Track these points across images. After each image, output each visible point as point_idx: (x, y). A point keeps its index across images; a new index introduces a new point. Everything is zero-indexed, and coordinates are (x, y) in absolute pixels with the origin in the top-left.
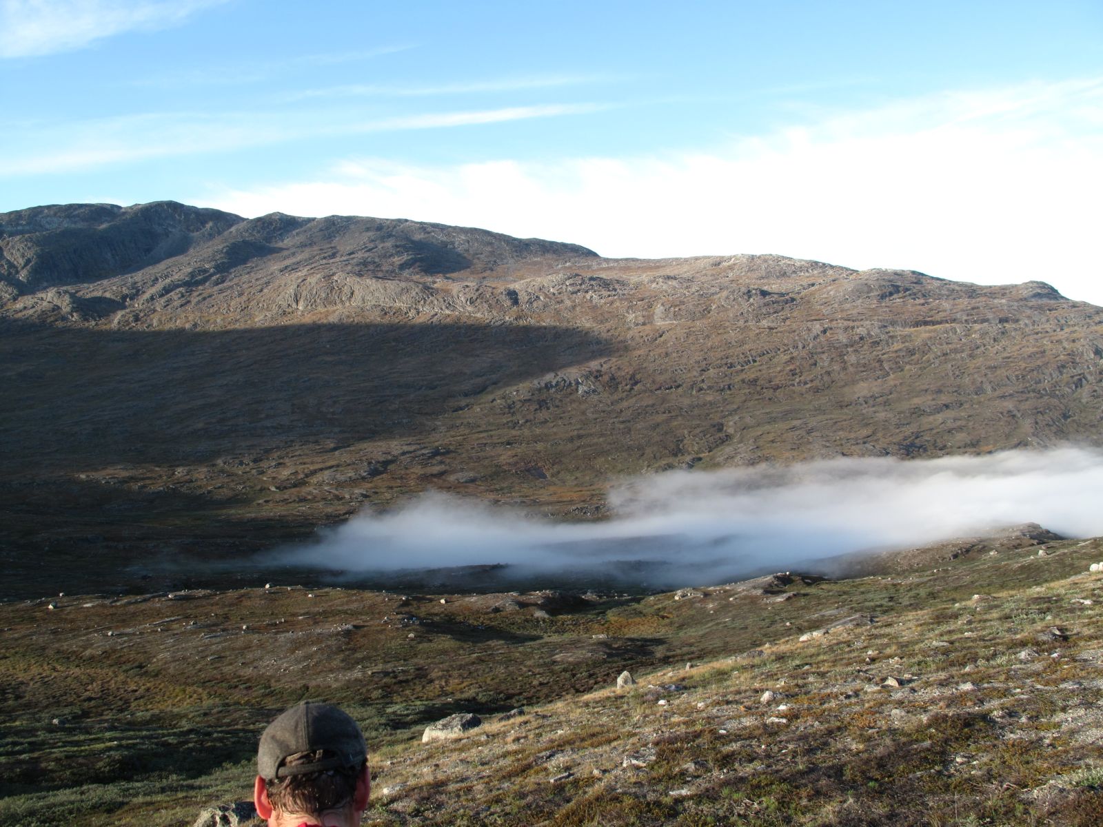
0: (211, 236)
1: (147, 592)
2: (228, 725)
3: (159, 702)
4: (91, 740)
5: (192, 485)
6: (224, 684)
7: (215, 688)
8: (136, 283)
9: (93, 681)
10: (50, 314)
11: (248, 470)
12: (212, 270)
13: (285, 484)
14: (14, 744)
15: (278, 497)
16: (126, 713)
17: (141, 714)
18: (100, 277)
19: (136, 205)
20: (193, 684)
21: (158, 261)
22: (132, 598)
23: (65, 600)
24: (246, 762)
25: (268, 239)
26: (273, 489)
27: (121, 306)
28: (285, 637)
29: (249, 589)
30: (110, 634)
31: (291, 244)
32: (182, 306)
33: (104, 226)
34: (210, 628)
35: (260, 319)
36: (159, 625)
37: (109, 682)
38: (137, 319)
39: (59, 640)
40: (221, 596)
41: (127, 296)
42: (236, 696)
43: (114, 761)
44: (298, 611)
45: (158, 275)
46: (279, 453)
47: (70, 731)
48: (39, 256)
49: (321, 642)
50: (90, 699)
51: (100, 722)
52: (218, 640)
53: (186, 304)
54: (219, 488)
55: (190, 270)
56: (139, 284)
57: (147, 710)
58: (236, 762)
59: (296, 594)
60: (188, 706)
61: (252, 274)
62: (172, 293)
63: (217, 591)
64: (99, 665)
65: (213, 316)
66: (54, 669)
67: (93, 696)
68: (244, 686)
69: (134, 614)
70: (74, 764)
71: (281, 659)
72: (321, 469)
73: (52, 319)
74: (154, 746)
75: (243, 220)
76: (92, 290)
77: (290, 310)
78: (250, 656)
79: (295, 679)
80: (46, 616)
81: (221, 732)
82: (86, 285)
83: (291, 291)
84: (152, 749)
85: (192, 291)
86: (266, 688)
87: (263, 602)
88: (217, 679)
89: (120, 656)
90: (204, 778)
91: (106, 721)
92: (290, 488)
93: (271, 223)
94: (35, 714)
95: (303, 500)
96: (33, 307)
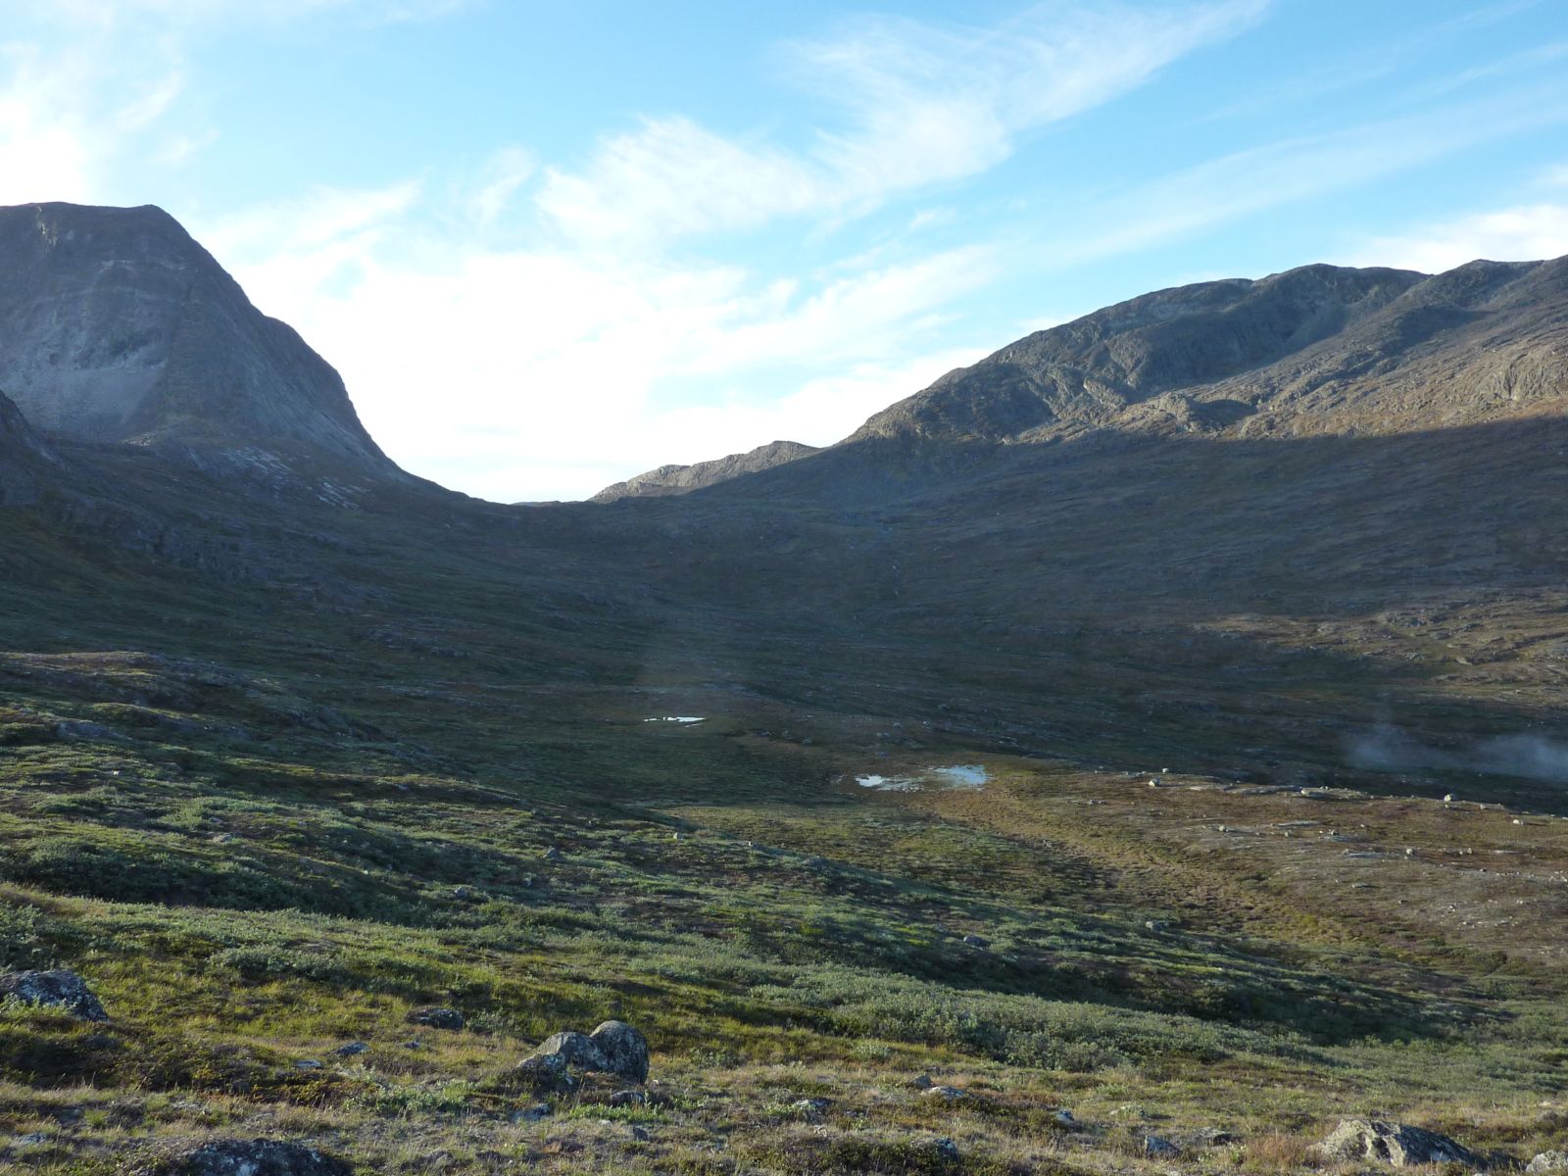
0: (1377, 306)
1: (1272, 782)
2: (1377, 983)
3: (1281, 929)
4: (1190, 958)
5: (1340, 648)
6: (1374, 925)
7: (1361, 928)
8: (1270, 379)
9: (1197, 884)
10: (1162, 425)
11: (1424, 631)
12: (1377, 353)
13: (1480, 656)
14: (1101, 940)
15: (1469, 674)
16: (1236, 934)
17: (1255, 939)
18: (1224, 375)
19: (1272, 275)
20: (1329, 916)
21: (1301, 346)
22: (1253, 788)
23: (1169, 777)
24: (1402, 1044)
25: (1464, 302)
26: (1463, 661)
27: (1251, 410)
28: (1472, 876)
29: (1419, 799)
30: (1221, 828)
31: (1501, 304)
32: (1333, 405)
33: (1230, 308)
34: (1359, 843)
35: (1449, 417)
36: (1287, 828)
37: (1217, 889)
38: (1271, 426)
39: (1159, 826)
40: (1376, 802)
41: (1258, 397)
42: (1391, 945)
43: (1216, 992)
44: (1495, 841)
45: (1300, 366)
46: (1473, 610)
47: (1166, 941)
48: (1151, 355)
49: (1531, 893)
50: (1192, 906)
51: (1203, 938)
52: (1368, 862)
53: (1339, 402)
54: (1381, 654)
55: (1345, 355)
56: (1275, 380)
57: (1264, 937)
58: (1387, 1040)
59: (1494, 815)
60: (1321, 944)
61: (1438, 353)
62: (1319, 389)
63: (1371, 794)
64: (1206, 865)
65: (1378, 416)
66: (1152, 860)
67: (1196, 903)
68: (1404, 933)
69: (1254, 809)
70: (1167, 983)
71: (1463, 906)
72: (1544, 638)
73: (1165, 431)
74: (1270, 987)
75: (1425, 277)
76: (1213, 393)
77: (1498, 402)
78: (1414, 893)
79: (1485, 940)
80: (1146, 794)
81: (1366, 990)
82: (1206, 386)
83: (1501, 374)
84: (1268, 990)
85: (1347, 384)
86: (1437, 943)
87: (1439, 820)
88: (1363, 916)
89: (1233, 860)
90: (1336, 1048)
91: (1210, 938)
92: (1490, 661)
93: (1469, 278)
94: (1126, 909)
95: (1513, 681)
96: (1143, 417)
